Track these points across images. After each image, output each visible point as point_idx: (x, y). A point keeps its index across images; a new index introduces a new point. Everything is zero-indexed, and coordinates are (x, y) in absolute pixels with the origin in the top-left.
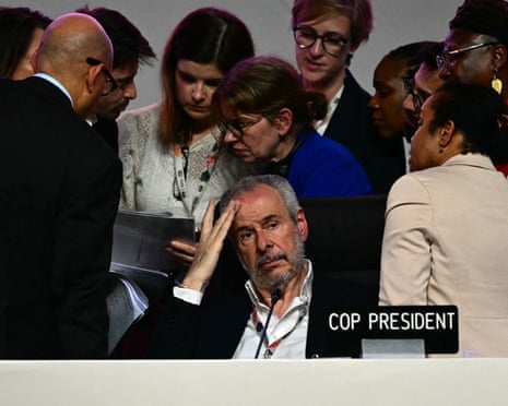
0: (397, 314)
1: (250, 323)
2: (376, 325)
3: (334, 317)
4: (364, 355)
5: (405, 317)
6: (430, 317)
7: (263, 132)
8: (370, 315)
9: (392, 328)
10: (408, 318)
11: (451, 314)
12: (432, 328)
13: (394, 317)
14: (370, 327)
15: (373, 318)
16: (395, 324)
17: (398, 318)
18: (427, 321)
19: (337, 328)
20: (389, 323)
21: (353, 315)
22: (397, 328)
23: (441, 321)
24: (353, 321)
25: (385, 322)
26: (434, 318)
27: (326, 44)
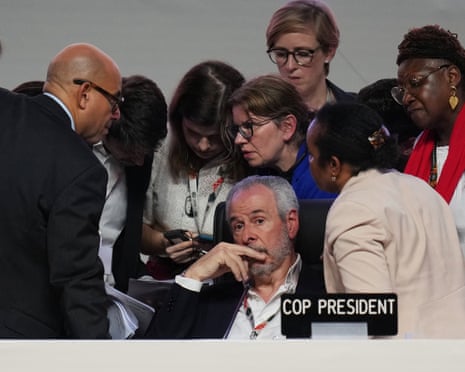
0: (343, 301)
1: (242, 308)
2: (325, 310)
3: (287, 303)
4: (314, 336)
5: (351, 303)
6: (373, 303)
7: (270, 135)
8: (320, 301)
9: (339, 313)
10: (353, 304)
11: (391, 301)
12: (375, 313)
13: (341, 303)
14: (320, 312)
15: (323, 304)
16: (341, 310)
17: (345, 304)
18: (370, 306)
19: (290, 313)
20: (336, 308)
21: (304, 301)
22: (343, 313)
23: (382, 307)
24: (304, 307)
25: (333, 307)
26: (376, 304)
27: (297, 57)
